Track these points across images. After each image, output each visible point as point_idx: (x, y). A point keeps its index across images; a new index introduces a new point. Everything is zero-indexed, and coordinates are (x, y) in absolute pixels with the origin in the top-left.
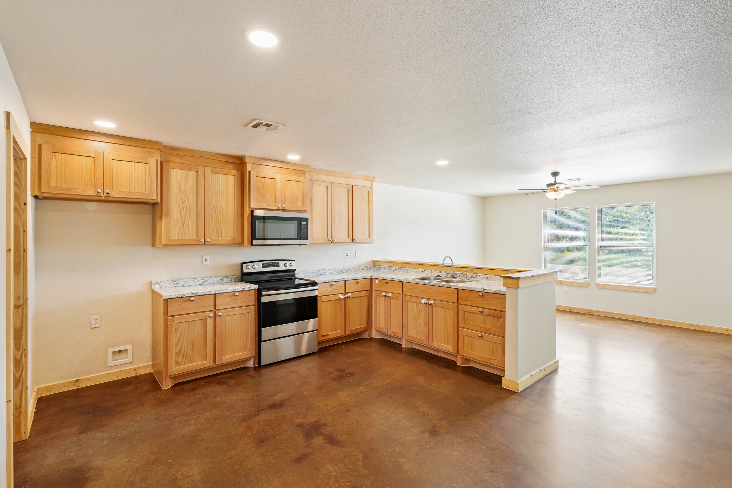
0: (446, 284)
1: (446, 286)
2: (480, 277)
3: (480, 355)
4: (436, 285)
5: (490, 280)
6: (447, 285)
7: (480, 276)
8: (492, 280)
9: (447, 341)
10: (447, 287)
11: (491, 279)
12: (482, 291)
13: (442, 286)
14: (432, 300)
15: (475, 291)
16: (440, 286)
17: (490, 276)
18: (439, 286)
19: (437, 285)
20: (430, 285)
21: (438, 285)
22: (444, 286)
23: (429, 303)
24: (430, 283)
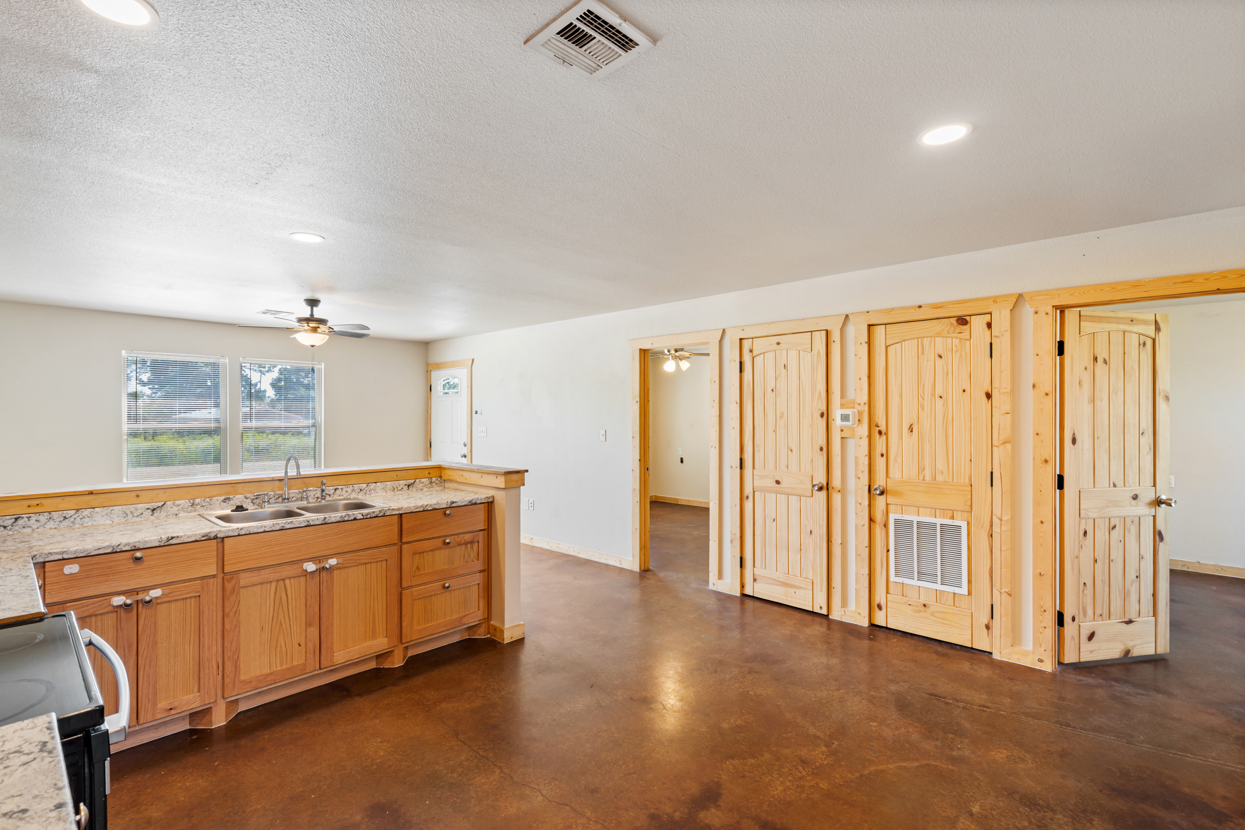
0: (373, 510)
1: (373, 516)
2: (344, 492)
3: (445, 622)
4: (346, 519)
5: (365, 493)
6: (375, 514)
7: (344, 490)
8: (371, 492)
9: (373, 632)
10: (376, 517)
11: (368, 491)
12: (448, 506)
13: (362, 517)
14: (332, 558)
15: (436, 509)
16: (358, 518)
17: (365, 485)
18: (355, 519)
19: (350, 519)
20: (330, 522)
21: (352, 518)
22: (368, 517)
23: (328, 566)
24: (327, 520)
